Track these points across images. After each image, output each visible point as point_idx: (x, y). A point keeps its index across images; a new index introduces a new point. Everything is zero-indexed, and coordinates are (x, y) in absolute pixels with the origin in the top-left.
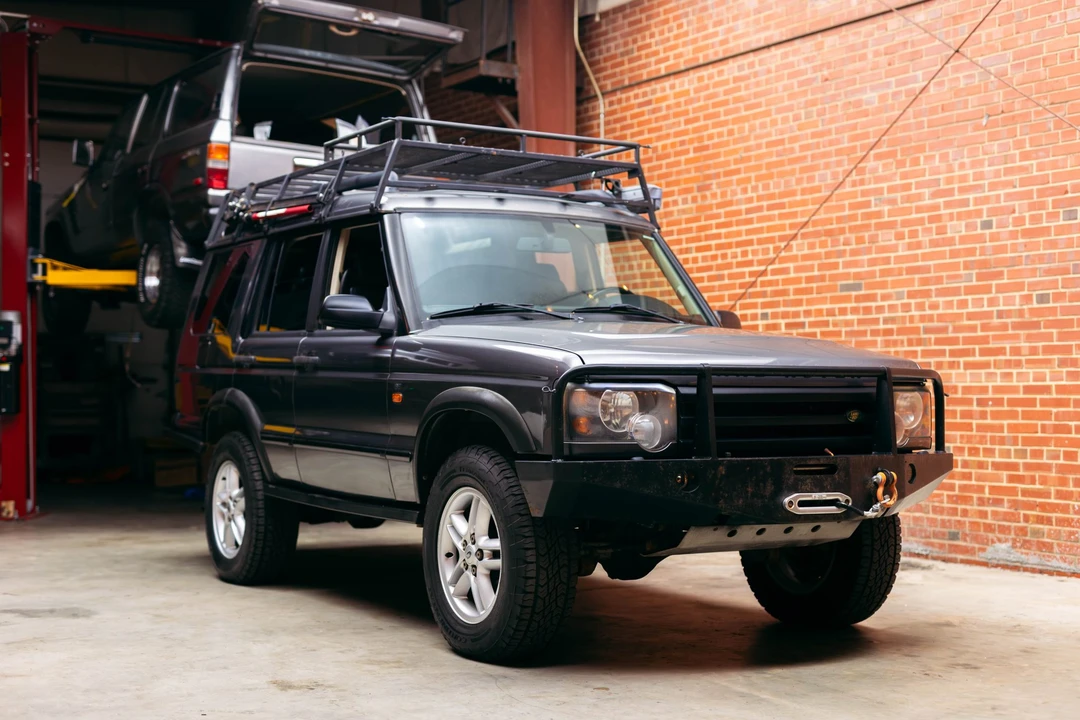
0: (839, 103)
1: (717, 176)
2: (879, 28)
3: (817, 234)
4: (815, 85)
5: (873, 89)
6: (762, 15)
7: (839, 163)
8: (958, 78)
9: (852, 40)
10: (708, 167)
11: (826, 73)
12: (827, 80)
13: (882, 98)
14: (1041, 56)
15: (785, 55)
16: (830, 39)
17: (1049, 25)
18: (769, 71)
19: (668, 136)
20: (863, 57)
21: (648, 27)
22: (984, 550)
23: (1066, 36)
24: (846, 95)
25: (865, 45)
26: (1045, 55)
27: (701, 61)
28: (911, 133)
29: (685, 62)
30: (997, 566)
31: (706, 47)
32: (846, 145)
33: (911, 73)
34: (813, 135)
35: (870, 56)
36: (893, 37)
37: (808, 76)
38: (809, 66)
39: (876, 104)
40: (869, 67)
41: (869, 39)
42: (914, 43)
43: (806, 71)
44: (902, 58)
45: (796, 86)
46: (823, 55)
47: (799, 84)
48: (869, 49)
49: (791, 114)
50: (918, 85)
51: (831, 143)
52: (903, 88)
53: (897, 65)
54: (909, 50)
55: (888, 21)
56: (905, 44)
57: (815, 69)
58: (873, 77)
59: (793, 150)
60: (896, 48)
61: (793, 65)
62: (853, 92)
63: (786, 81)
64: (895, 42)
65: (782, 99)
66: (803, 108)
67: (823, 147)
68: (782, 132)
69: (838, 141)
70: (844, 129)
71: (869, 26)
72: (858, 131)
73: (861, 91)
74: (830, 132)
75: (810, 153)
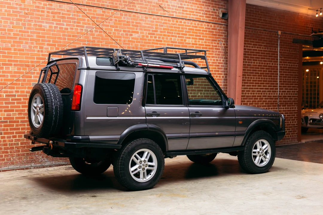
0: (32, 23)
2: (49, 4)
3: (22, 65)
4: (21, 14)
5: (47, 23)
7: (32, 43)
8: (78, 29)
11: (26, 11)
12: (27, 14)
13: (50, 27)
17: (105, 23)
20: (43, 12)
23: (110, 28)
24: (35, 21)
25: (43, 8)
26: (104, 30)
28: (62, 40)
32: (35, 38)
33: (62, 23)
34: (20, 31)
35: (46, 12)
36: (55, 9)
37: (18, 10)
38: (18, 7)
39: (48, 28)
40: (45, 15)
41: (45, 6)
42: (63, 14)
43: (17, 8)
44: (58, 17)
45: (12, 12)
46: (25, 5)
47: (13, 12)
48: (45, 10)
49: (9, 21)
50: (64, 27)
51: (28, 36)
52: (59, 26)
53: (56, 18)
54: (61, 15)
55: (53, 4)
56: (60, 13)
57: (21, 9)
58: (47, 19)
59: (10, 34)
60: (56, 13)
61: (10, 4)
62: (39, 22)
63: (6, 9)
64: (55, 11)
65: (4, 15)
66: (15, 21)
67: (25, 36)
68: (4, 26)
69: (32, 36)
70: (34, 33)
71: (45, 2)
72: (41, 35)
73: (42, 22)
74: (28, 32)
75: (18, 37)
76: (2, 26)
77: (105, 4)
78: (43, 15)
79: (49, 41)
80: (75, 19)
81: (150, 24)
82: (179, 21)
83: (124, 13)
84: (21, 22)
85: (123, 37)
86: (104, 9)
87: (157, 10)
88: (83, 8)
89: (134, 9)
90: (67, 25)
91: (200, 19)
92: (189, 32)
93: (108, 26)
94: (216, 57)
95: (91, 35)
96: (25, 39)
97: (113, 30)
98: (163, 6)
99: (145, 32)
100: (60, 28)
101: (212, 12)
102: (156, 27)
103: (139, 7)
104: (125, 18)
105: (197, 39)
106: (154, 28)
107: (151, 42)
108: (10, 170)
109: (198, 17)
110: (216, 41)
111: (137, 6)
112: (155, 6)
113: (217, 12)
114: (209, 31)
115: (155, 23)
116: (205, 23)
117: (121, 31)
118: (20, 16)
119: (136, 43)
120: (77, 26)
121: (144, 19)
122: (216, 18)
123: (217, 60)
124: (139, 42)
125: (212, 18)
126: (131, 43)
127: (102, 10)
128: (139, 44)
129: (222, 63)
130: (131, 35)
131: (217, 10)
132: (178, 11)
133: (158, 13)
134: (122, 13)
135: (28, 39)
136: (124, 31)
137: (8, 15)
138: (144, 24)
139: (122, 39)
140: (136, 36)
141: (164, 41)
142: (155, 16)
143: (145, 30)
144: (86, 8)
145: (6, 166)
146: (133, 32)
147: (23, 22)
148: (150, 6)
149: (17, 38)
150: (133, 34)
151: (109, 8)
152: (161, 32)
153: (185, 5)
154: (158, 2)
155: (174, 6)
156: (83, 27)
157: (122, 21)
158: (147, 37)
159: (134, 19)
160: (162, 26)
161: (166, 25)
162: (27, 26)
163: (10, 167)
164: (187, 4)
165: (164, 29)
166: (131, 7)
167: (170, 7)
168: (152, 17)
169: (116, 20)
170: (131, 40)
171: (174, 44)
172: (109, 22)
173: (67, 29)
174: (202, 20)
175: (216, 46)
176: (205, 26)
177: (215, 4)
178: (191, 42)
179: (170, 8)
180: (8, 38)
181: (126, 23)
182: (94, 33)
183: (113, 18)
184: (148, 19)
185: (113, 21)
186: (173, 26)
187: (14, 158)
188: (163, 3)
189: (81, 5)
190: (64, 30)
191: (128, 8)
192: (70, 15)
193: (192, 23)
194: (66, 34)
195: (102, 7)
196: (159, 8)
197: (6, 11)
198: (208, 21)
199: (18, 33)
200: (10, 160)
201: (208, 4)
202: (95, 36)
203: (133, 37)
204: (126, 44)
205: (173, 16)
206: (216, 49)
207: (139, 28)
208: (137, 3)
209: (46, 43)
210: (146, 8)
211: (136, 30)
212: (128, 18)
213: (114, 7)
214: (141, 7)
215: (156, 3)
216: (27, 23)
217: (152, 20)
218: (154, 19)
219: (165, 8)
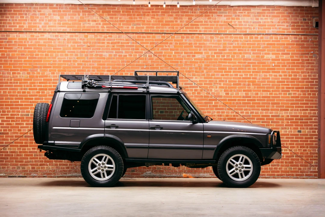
0: (94, 54)
1: (41, 67)
2: (109, 36)
4: (84, 47)
5: (106, 52)
6: (62, 22)
8: (137, 55)
9: (99, 37)
10: (36, 64)
11: (89, 44)
12: (89, 46)
13: (109, 55)
14: (162, 54)
15: (72, 36)
16: (90, 36)
17: (164, 47)
18: (65, 39)
19: (16, 51)
20: (104, 43)
21: (5, 14)
22: (143, 174)
23: (169, 51)
24: (96, 52)
25: (104, 40)
26: (163, 54)
27: (33, 31)
28: (121, 66)
29: (24, 29)
30: (147, 177)
31: (36, 27)
32: (96, 66)
33: (121, 51)
34: (83, 61)
35: (106, 43)
36: (114, 40)
37: (81, 44)
38: (82, 41)
39: (108, 57)
40: (106, 46)
41: (106, 38)
42: (122, 43)
43: (81, 43)
44: (117, 46)
45: (76, 46)
46: (87, 39)
47: (78, 46)
48: (106, 41)
49: (74, 54)
50: (123, 54)
51: (90, 64)
52: (118, 54)
53: (115, 47)
54: (120, 44)
55: (113, 35)
56: (119, 43)
57: (84, 43)
58: (107, 49)
59: (74, 64)
60: (115, 43)
61: (75, 39)
62: (99, 52)
63: (72, 44)
64: (115, 41)
65: (70, 49)
66: (79, 53)
67: (87, 65)
68: (70, 58)
69: (93, 65)
70: (95, 61)
71: (105, 35)
72: (101, 63)
73: (102, 52)
74: (90, 61)
75: (82, 66)
76: (68, 58)
77: (165, 29)
78: (104, 46)
79: (109, 68)
80: (133, 46)
81: (216, 44)
82: (254, 37)
83: (185, 36)
84: (84, 54)
85: (185, 59)
86: (163, 34)
87: (225, 28)
88: (141, 35)
89: (197, 30)
90: (126, 52)
91: (284, 32)
92: (267, 47)
93: (168, 49)
94: (308, 73)
95: (149, 59)
96: (87, 67)
97: (173, 53)
98: (233, 23)
99: (210, 52)
100: (119, 55)
101: (301, 23)
102: (223, 46)
103: (203, 28)
104: (186, 40)
105: (279, 54)
106: (221, 47)
107: (218, 61)
108: (74, 177)
109: (281, 30)
110: (308, 54)
111: (201, 27)
112: (223, 24)
113: (310, 21)
114: (297, 44)
115: (222, 42)
116: (290, 36)
117: (182, 53)
118: (83, 49)
119: (200, 63)
120: (136, 52)
121: (210, 39)
122: (308, 29)
123: (310, 76)
124: (203, 62)
125: (302, 29)
126: (193, 64)
127: (161, 36)
128: (203, 64)
129: (316, 79)
130: (194, 56)
131: (309, 20)
132: (252, 27)
133: (226, 31)
134: (183, 36)
135: (90, 68)
136: (185, 53)
137: (74, 49)
138: (209, 44)
139: (184, 61)
140: (199, 56)
141: (234, 59)
142: (223, 35)
143: (210, 50)
144: (144, 35)
145: (70, 173)
146: (195, 53)
147: (86, 53)
148: (217, 25)
149: (80, 67)
150: (196, 55)
151: (169, 32)
152: (230, 50)
153: (261, 19)
154: (226, 20)
155: (247, 22)
156: (142, 52)
157: (183, 43)
158: (214, 56)
159: (197, 41)
160: (232, 44)
161: (237, 43)
162: (89, 57)
163: (73, 174)
164: (265, 18)
165: (234, 47)
166: (194, 29)
167: (242, 23)
168: (219, 36)
169: (176, 43)
170: (193, 60)
171: (247, 61)
172: (169, 46)
173: (126, 56)
174: (287, 32)
175: (308, 60)
176: (291, 39)
177: (306, 14)
178: (270, 58)
179: (242, 25)
180: (74, 67)
181: (188, 45)
182: (153, 57)
183: (173, 42)
184: (214, 39)
185: (174, 44)
186: (246, 42)
187: (77, 167)
188: (233, 21)
189: (140, 33)
190: (123, 57)
191: (190, 31)
192: (128, 43)
193: (272, 38)
194: (125, 60)
195: (161, 33)
196: (228, 26)
197: (71, 46)
198: (295, 34)
199: (82, 63)
200: (74, 169)
201: (295, 15)
202: (154, 60)
203: (196, 58)
204: (187, 65)
205: (246, 32)
206: (307, 63)
207: (203, 48)
208: (200, 24)
209: (106, 69)
210: (212, 28)
211: (199, 51)
212: (190, 40)
213: (174, 31)
214: (205, 28)
215: (224, 22)
216: (89, 54)
217: (219, 39)
218: (221, 38)
219: (236, 25)
